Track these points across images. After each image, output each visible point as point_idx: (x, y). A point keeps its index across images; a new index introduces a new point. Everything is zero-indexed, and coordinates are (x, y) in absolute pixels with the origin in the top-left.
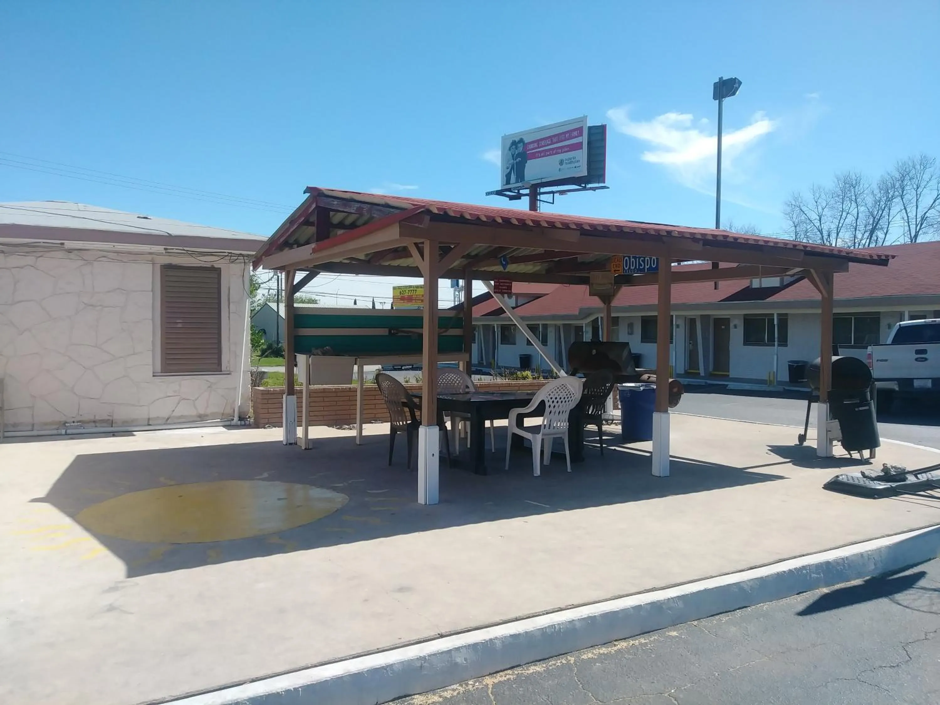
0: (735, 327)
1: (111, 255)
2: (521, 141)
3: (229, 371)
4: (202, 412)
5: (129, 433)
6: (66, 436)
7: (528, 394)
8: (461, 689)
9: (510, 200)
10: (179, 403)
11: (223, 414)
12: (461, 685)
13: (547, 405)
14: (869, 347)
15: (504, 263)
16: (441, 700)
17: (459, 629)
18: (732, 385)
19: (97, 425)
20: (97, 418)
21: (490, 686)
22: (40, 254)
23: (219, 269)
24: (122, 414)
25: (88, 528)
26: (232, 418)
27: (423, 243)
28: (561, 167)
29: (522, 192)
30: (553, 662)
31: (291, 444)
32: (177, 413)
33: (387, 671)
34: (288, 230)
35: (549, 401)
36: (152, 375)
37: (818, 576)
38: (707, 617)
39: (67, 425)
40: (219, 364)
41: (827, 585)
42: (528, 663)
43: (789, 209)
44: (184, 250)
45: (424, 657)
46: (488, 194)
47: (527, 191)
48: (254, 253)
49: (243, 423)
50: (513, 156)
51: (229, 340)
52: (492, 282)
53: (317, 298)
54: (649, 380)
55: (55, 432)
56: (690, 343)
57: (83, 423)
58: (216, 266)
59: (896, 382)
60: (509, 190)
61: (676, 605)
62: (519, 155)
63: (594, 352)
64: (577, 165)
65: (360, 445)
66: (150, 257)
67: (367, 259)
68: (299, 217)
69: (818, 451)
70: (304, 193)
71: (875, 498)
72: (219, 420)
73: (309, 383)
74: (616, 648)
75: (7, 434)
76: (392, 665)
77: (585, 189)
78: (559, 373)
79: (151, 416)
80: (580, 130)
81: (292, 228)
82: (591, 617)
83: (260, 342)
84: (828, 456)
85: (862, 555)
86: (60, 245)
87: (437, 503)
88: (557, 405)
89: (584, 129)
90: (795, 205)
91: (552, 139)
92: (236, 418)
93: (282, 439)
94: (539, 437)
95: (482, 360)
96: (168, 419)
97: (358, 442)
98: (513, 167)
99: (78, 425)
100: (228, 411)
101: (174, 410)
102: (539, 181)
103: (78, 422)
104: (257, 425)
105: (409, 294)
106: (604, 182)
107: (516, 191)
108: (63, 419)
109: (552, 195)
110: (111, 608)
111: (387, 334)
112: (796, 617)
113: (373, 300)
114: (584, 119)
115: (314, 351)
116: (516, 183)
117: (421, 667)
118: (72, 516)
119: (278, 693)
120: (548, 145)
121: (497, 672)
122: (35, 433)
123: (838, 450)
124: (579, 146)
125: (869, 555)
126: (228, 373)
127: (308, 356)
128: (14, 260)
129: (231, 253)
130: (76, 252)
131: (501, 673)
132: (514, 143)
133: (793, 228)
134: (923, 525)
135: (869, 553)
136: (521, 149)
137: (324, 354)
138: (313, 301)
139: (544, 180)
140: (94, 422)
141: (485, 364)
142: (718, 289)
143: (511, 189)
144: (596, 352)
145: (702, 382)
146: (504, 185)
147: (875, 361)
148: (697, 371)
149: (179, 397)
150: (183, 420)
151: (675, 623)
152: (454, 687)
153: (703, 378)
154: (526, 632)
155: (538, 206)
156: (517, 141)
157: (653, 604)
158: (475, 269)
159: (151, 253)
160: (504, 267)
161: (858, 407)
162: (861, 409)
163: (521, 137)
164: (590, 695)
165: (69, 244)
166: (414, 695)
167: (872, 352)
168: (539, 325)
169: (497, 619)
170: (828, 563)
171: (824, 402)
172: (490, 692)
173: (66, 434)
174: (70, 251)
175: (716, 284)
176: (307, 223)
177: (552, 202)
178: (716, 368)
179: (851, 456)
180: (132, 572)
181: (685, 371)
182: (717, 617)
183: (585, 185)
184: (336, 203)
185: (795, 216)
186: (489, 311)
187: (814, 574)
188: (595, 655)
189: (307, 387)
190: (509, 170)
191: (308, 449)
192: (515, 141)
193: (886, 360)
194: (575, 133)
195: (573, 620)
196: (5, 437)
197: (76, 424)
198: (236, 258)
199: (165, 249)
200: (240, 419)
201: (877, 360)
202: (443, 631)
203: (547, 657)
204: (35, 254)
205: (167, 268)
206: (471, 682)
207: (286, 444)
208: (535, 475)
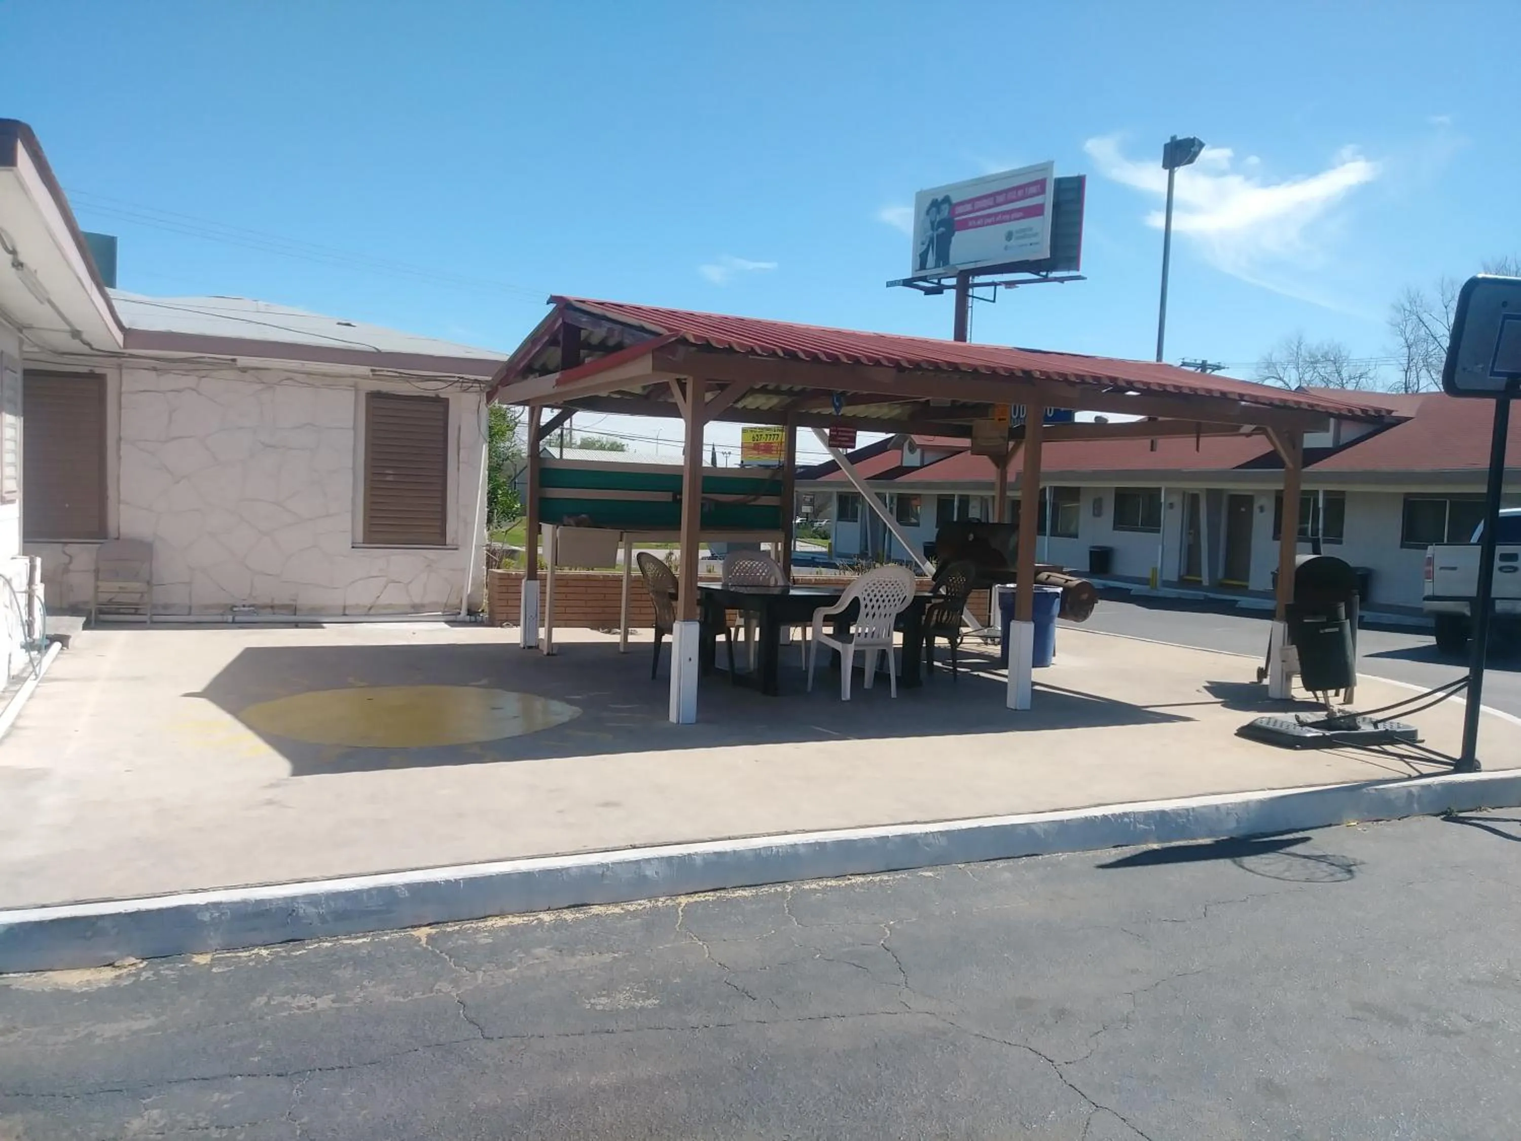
0: (1262, 509)
1: (300, 377)
2: (947, 200)
3: (457, 545)
4: (417, 600)
5: (317, 624)
6: (234, 625)
7: (836, 590)
8: (649, 905)
9: (926, 294)
10: (385, 587)
11: (446, 605)
12: (650, 901)
13: (863, 604)
14: (1429, 547)
15: (837, 404)
16: (622, 912)
17: (655, 842)
18: (1245, 602)
19: (276, 611)
20: (276, 602)
21: (683, 905)
22: (204, 373)
23: (447, 400)
24: (308, 598)
25: (251, 727)
26: (458, 611)
27: (685, 379)
28: (1009, 243)
29: (944, 282)
30: (766, 889)
31: (530, 647)
32: (384, 600)
33: (562, 875)
34: (528, 352)
35: (865, 599)
36: (350, 546)
37: (1147, 827)
38: (980, 861)
39: (235, 609)
40: (443, 534)
41: (1159, 840)
42: (735, 888)
43: (1399, 318)
44: (396, 372)
45: (607, 865)
46: (890, 284)
47: (953, 281)
48: (490, 378)
49: (473, 618)
50: (932, 223)
51: (457, 502)
52: (827, 431)
53: (624, 442)
54: (1049, 580)
55: (219, 618)
56: (1190, 534)
57: (257, 608)
58: (442, 396)
59: (1467, 603)
60: (924, 279)
61: (937, 841)
62: (941, 223)
63: (971, 537)
64: (1034, 240)
65: (624, 653)
66: (351, 381)
67: (645, 393)
68: (543, 335)
69: (1270, 690)
70: (548, 303)
71: (1296, 749)
72: (440, 613)
73: (556, 562)
74: (848, 882)
75: (156, 618)
76: (568, 868)
77: (1045, 279)
78: (924, 565)
79: (349, 603)
80: (1041, 185)
81: (535, 348)
82: (819, 843)
83: (513, 507)
84: (1283, 697)
85: (1217, 807)
86: (230, 362)
87: (694, 721)
88: (882, 606)
89: (1048, 182)
90: (1410, 311)
91: (994, 197)
92: (464, 612)
93: (518, 642)
94: (851, 648)
95: (867, 549)
96: (370, 609)
97: (622, 649)
98: (931, 241)
99: (249, 611)
100: (454, 601)
101: (379, 597)
102: (971, 266)
103: (250, 606)
104: (492, 623)
105: (768, 441)
106: (1078, 270)
107: (936, 281)
108: (230, 601)
109: (993, 287)
110: (270, 802)
111: (670, 499)
112: (1095, 869)
113: (714, 449)
114: (1048, 167)
115: (566, 520)
116: (935, 267)
117: (603, 874)
118: (235, 712)
119: (437, 882)
120: (990, 207)
121: (696, 893)
122: (191, 618)
123: (1298, 691)
124: (1037, 210)
125: (1228, 808)
126: (455, 547)
127: (555, 526)
128: (170, 381)
129: (462, 378)
130: (253, 371)
131: (701, 894)
132: (935, 204)
133: (1406, 350)
134: (1333, 782)
135: (1229, 806)
136: (945, 211)
137: (578, 524)
138: (618, 446)
139: (979, 265)
140: (272, 607)
141: (870, 555)
142: (1155, 450)
143: (926, 276)
144: (974, 536)
145: (1200, 594)
146: (916, 271)
147: (1436, 568)
148: (1198, 579)
149: (385, 579)
150: (390, 611)
151: (933, 864)
152: (642, 902)
153: (1207, 589)
154: (735, 851)
155: (970, 305)
156: (939, 200)
157: (904, 837)
158: (804, 411)
159: (353, 376)
160: (838, 409)
161: (1324, 628)
162: (1327, 630)
163: (945, 194)
164: (794, 919)
165: (243, 361)
166: (593, 905)
167: (1433, 555)
168: (954, 495)
169: (706, 837)
170: (1163, 813)
171: (1280, 620)
172: (680, 909)
173: (234, 622)
174: (244, 370)
175: (1152, 442)
176: (553, 342)
177: (992, 299)
178: (1229, 574)
179: (1318, 700)
180: (298, 771)
181: (1180, 577)
182: (993, 863)
183: (1047, 274)
184: (584, 320)
185: (1409, 329)
186: (877, 473)
187: (1140, 823)
188: (820, 886)
189: (553, 572)
190: (925, 247)
191: (553, 655)
192: (937, 200)
193: (1454, 569)
194: (1033, 190)
195: (796, 844)
196: (153, 622)
197: (246, 609)
198: (470, 385)
199: (372, 370)
200: (470, 612)
201: (1441, 568)
202: (637, 843)
203: (760, 883)
204: (197, 373)
205: (375, 396)
206: (661, 899)
207: (524, 648)
208: (843, 699)
